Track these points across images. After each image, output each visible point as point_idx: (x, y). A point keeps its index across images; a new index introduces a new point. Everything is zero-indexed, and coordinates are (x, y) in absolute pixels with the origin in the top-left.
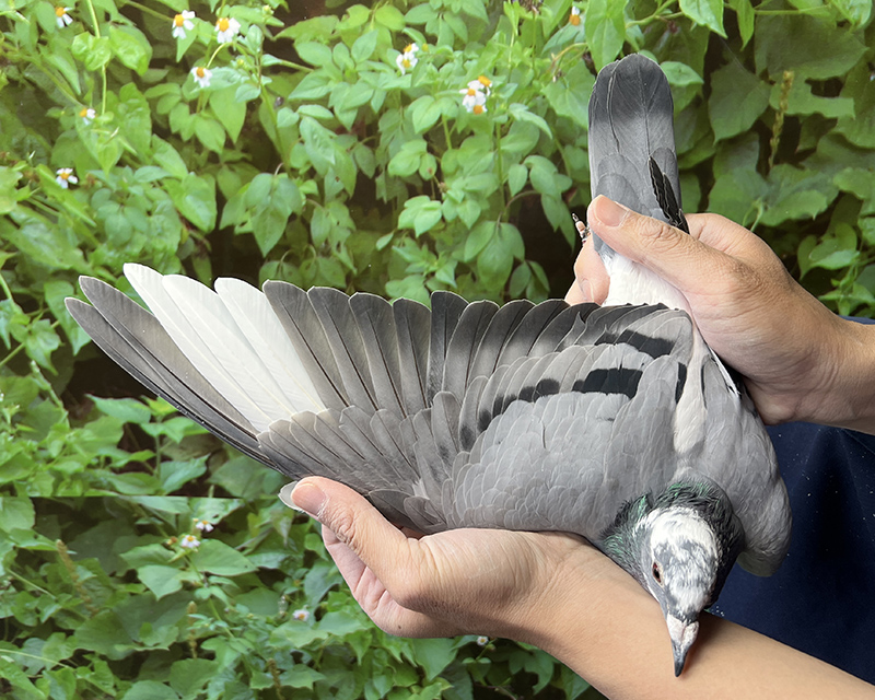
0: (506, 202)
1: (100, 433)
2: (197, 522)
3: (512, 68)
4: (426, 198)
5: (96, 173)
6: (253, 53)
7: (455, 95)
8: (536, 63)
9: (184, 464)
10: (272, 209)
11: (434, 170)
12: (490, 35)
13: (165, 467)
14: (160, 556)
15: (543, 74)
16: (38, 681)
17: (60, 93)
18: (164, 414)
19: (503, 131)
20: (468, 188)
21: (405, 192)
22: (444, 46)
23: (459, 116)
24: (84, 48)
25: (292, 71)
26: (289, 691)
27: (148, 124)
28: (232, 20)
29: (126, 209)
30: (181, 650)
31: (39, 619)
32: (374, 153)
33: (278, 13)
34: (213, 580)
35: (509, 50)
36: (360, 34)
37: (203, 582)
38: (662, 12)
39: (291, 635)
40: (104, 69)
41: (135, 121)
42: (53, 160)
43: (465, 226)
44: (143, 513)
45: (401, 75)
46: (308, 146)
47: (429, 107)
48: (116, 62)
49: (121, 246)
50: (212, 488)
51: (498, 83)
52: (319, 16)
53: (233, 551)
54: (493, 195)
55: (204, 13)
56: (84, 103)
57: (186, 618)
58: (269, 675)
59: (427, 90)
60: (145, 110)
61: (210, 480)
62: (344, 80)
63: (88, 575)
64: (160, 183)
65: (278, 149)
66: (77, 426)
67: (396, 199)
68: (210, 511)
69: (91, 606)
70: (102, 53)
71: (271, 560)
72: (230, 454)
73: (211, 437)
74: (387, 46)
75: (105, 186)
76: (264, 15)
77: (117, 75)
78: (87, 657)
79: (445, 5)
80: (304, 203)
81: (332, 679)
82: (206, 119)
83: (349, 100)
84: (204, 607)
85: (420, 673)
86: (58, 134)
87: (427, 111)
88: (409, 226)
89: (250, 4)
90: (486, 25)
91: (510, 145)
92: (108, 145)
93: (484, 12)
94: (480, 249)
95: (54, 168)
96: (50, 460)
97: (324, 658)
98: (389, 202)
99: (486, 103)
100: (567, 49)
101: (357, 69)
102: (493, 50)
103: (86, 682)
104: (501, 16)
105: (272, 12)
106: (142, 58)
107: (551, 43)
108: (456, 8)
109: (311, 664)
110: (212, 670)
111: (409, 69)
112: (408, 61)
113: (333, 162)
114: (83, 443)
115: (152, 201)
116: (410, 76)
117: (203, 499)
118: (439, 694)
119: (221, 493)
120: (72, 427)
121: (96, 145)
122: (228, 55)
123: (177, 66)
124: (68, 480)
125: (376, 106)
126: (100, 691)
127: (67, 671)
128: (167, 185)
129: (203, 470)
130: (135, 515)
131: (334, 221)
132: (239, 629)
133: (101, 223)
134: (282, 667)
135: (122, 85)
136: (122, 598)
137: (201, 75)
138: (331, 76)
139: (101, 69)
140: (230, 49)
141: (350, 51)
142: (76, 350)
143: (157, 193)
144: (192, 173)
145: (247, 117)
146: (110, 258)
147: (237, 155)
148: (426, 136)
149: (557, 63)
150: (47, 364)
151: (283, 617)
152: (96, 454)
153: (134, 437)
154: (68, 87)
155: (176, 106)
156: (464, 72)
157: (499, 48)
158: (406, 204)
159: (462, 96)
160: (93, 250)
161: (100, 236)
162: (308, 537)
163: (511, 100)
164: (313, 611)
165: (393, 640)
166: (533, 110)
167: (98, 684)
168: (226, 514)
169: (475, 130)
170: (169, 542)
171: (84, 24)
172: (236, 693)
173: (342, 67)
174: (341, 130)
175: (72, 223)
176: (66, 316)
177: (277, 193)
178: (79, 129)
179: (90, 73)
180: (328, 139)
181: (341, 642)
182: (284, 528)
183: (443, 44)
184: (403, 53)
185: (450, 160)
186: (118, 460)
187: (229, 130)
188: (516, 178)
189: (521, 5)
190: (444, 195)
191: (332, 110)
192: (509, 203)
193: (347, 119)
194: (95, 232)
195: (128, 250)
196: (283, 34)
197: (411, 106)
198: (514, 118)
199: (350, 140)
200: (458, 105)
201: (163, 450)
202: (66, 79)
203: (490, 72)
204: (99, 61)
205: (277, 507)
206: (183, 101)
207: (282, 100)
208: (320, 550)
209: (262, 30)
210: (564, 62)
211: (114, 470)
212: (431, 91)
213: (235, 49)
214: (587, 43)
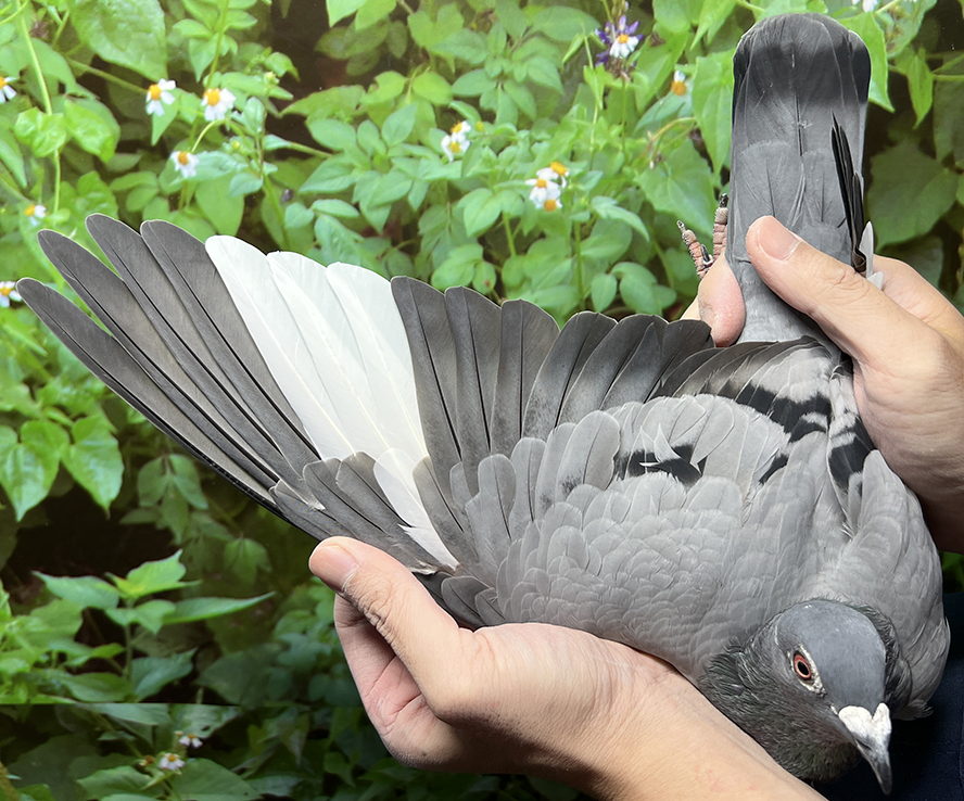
1: (51, 622)
2: (180, 736)
3: (595, 151)
6: (249, 130)
7: (520, 187)
8: (627, 144)
9: (163, 661)
11: (493, 282)
12: (571, 107)
13: (138, 665)
14: (131, 781)
15: (636, 158)
18: (136, 597)
19: (583, 232)
22: (505, 125)
23: (525, 213)
24: (32, 129)
25: (304, 156)
28: (225, 91)
32: (413, 262)
33: (285, 82)
35: (591, 128)
36: (394, 110)
40: (57, 155)
44: (109, 726)
45: (447, 162)
46: (326, 250)
47: (486, 203)
48: (72, 145)
50: (200, 692)
51: (577, 171)
52: (338, 84)
53: (226, 773)
54: (571, 311)
55: (186, 80)
56: (31, 198)
59: (482, 182)
60: (111, 205)
61: (200, 682)
62: (373, 168)
66: (21, 613)
68: (197, 721)
70: (55, 134)
71: (279, 786)
72: (224, 649)
73: (200, 626)
74: (427, 125)
76: (267, 84)
77: (74, 162)
79: (507, 71)
82: (191, 217)
83: (379, 194)
87: (482, 207)
89: (248, 70)
90: (560, 96)
91: (592, 250)
93: (558, 80)
99: (561, 197)
100: (668, 126)
101: (390, 154)
102: (570, 130)
104: (581, 86)
105: (277, 81)
106: (107, 140)
107: (647, 118)
108: (520, 73)
111: (459, 155)
112: (457, 142)
114: (28, 635)
116: (459, 164)
117: (189, 707)
119: (212, 698)
120: (14, 614)
122: (218, 137)
123: (152, 150)
124: (9, 683)
125: (415, 201)
129: (188, 669)
130: (98, 729)
133: (53, 351)
135: (80, 174)
137: (183, 161)
138: (356, 163)
139: (52, 154)
140: (222, 128)
141: (380, 131)
142: (20, 515)
145: (246, 215)
146: (66, 395)
148: (482, 240)
149: (655, 144)
152: (47, 649)
153: (96, 627)
154: (10, 178)
155: (152, 201)
156: (531, 157)
157: (578, 126)
159: (529, 189)
160: (42, 385)
161: (52, 367)
162: (328, 756)
163: (594, 193)
166: (624, 204)
168: (218, 725)
169: (547, 231)
170: (143, 762)
171: (31, 98)
173: (370, 152)
174: (369, 232)
175: (14, 351)
178: (24, 231)
179: (39, 160)
180: (352, 243)
182: (296, 744)
183: (503, 121)
184: (450, 133)
185: (513, 269)
186: (77, 657)
188: (602, 291)
189: (607, 69)
191: (357, 206)
193: (378, 218)
194: (45, 362)
195: (88, 384)
196: (291, 109)
197: (462, 202)
198: (598, 215)
199: (380, 245)
200: (524, 200)
201: (136, 643)
202: (7, 168)
203: (566, 156)
204: (51, 144)
205: (286, 718)
206: (160, 195)
207: (292, 193)
208: (345, 772)
209: (264, 104)
210: (665, 142)
211: (69, 670)
212: (489, 183)
213: (228, 129)
214: (695, 118)
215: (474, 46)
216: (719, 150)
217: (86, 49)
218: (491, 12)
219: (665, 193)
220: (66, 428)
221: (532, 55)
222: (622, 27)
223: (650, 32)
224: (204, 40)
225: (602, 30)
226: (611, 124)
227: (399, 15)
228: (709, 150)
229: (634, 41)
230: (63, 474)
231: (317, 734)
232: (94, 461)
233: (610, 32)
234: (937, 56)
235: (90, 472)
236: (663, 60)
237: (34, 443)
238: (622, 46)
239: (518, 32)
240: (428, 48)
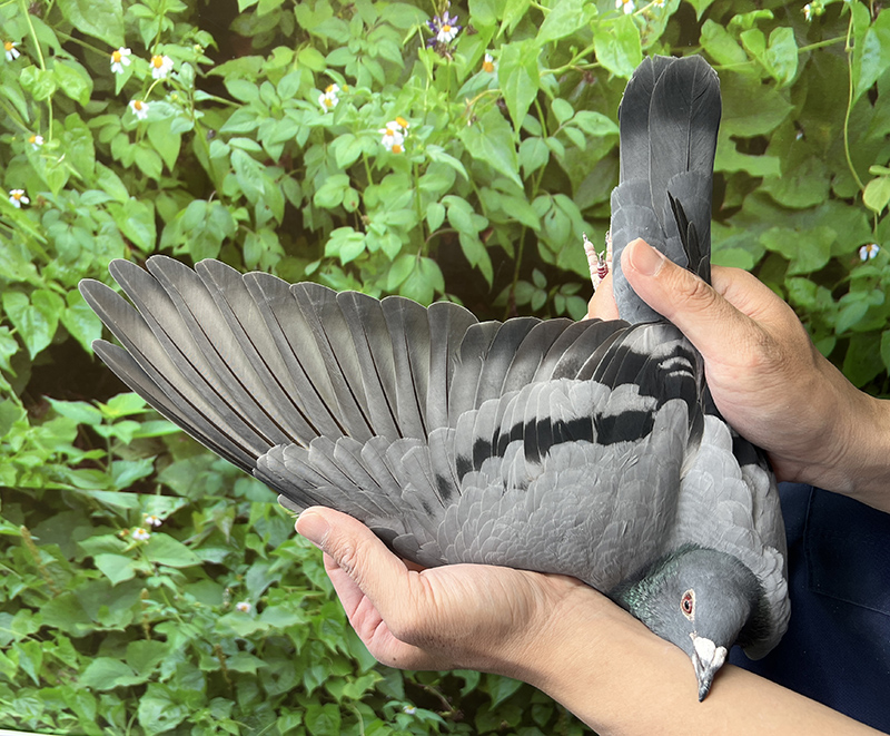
0: (426, 238)
1: (56, 432)
2: (146, 517)
3: (428, 111)
4: (350, 229)
5: (46, 195)
6: (186, 89)
7: (375, 134)
8: (451, 107)
9: (134, 463)
10: (207, 233)
11: (357, 203)
12: (406, 78)
13: (116, 465)
14: (116, 547)
15: (457, 118)
16: (8, 652)
17: (11, 121)
18: (114, 417)
19: (420, 170)
20: (389, 222)
21: (330, 222)
22: (363, 88)
23: (379, 154)
24: (32, 80)
25: (223, 106)
26: (234, 675)
27: (93, 153)
28: (166, 57)
29: (74, 229)
30: (135, 632)
31: (7, 596)
32: (300, 185)
33: (208, 52)
34: (162, 570)
35: (424, 93)
36: (285, 74)
37: (154, 571)
38: (577, 62)
39: (234, 625)
40: (49, 99)
41: (80, 148)
42: (6, 182)
43: (387, 258)
44: (98, 507)
45: (323, 113)
46: (239, 175)
47: (351, 144)
48: (60, 93)
49: (71, 262)
50: (159, 487)
51: (415, 125)
52: (247, 55)
53: (179, 545)
54: (413, 230)
55: (139, 49)
56: (32, 130)
57: (139, 602)
58: (216, 659)
59: (347, 129)
60: (88, 138)
61: (158, 480)
62: (271, 116)
63: (50, 559)
64: (103, 206)
65: (211, 177)
66: (36, 424)
67: (321, 229)
68: (158, 508)
69: (54, 587)
70: (48, 84)
71: (215, 555)
72: (175, 457)
73: (158, 440)
74: (309, 86)
75: (54, 207)
76: (195, 53)
77: (61, 106)
78: (51, 632)
79: (363, 49)
80: (236, 229)
81: (275, 668)
82: (144, 148)
83: (276, 135)
84: (155, 593)
85: (354, 666)
86: (10, 158)
87: (348, 148)
88: (335, 254)
89: (182, 42)
90: (402, 69)
91: (428, 184)
92: (56, 170)
93: (400, 58)
94: (402, 279)
95: (7, 189)
96: (12, 454)
97: (265, 647)
98: (316, 232)
99: (404, 143)
100: (481, 95)
101: (283, 106)
102: (409, 94)
103: (51, 655)
104: (416, 62)
105: (203, 51)
106: (84, 90)
107: (465, 89)
108: (373, 51)
109: (254, 652)
110: (164, 651)
111: (333, 108)
112: (330, 100)
113: (262, 190)
114: (41, 440)
115: (97, 222)
116: (332, 115)
117: (151, 497)
118: (372, 684)
119: (167, 491)
120: (31, 424)
121: (45, 169)
122: (163, 90)
123: (116, 98)
124: (29, 473)
125: (301, 141)
126: (64, 665)
127: (34, 644)
128: (111, 207)
129: (150, 471)
130: (91, 508)
131: (265, 247)
132: (187, 615)
133: (52, 241)
134: (228, 653)
135: (67, 115)
136: (82, 582)
137: (138, 108)
138: (258, 111)
139: (46, 99)
140: (165, 84)
141: (276, 89)
142: (33, 357)
143: (101, 215)
144: (133, 198)
145: (182, 148)
146: (62, 273)
147: (173, 183)
148: (349, 171)
149: (472, 108)
150: (6, 367)
151: (228, 607)
152: (55, 450)
153: (87, 437)
154: (17, 114)
155: (116, 136)
156: (382, 113)
157: (415, 91)
158: (332, 234)
159: (381, 136)
160: (45, 265)
161: (52, 253)
162: (248, 536)
163: (427, 142)
164: (255, 603)
165: (329, 634)
166: (449, 152)
167: (62, 658)
168: (172, 511)
169: (394, 168)
170: (122, 533)
171: (31, 58)
172: (187, 673)
173: (268, 103)
174: (268, 162)
175: (25, 240)
176: (21, 325)
177: (211, 218)
178: (29, 154)
179: (37, 103)
180: (257, 170)
181: (281, 633)
182: (226, 527)
183: (362, 85)
184: (324, 92)
185: (372, 194)
186: (73, 457)
187: (165, 159)
188: (435, 219)
189: (435, 51)
190: (367, 228)
191: (260, 143)
192: (429, 239)
193: (275, 152)
194: (47, 248)
195: (77, 266)
196: (213, 72)
197: (334, 143)
198: (431, 160)
199: (278, 172)
200: (377, 144)
201: (114, 450)
202: (16, 108)
203: (406, 112)
204: (45, 93)
205: (219, 508)
206: (123, 131)
207: (214, 132)
208: (260, 548)
209: (193, 67)
210: (479, 107)
211: (70, 466)
212: (352, 129)
213: (169, 84)
214: (501, 90)
215: (341, 29)
216: (518, 114)
217: (67, 23)
218: (352, 5)
219: (479, 145)
220: (62, 296)
221: (381, 38)
222: (446, 19)
223: (467, 24)
224: (150, 19)
225: (431, 21)
226: (439, 92)
227: (288, 6)
228: (511, 114)
229: (455, 30)
230: (61, 329)
231: (241, 520)
232: (82, 320)
233: (437, 23)
234: (679, 50)
235: (80, 328)
236: (476, 46)
237: (41, 306)
238: (446, 34)
239: (371, 21)
240: (309, 30)
